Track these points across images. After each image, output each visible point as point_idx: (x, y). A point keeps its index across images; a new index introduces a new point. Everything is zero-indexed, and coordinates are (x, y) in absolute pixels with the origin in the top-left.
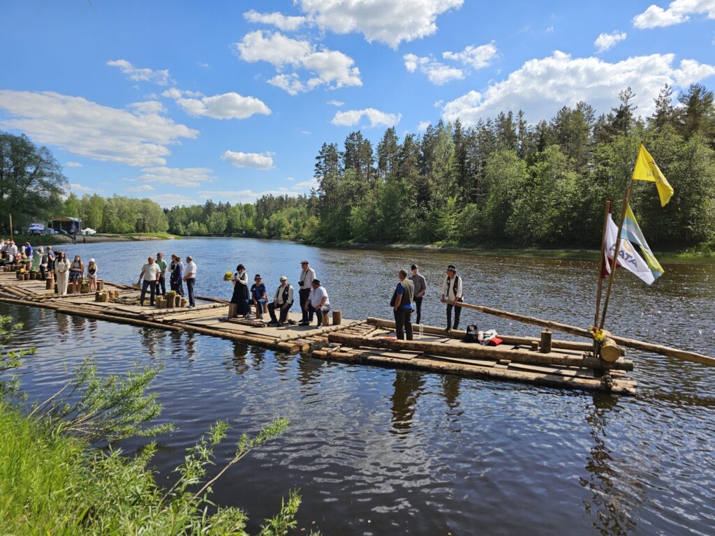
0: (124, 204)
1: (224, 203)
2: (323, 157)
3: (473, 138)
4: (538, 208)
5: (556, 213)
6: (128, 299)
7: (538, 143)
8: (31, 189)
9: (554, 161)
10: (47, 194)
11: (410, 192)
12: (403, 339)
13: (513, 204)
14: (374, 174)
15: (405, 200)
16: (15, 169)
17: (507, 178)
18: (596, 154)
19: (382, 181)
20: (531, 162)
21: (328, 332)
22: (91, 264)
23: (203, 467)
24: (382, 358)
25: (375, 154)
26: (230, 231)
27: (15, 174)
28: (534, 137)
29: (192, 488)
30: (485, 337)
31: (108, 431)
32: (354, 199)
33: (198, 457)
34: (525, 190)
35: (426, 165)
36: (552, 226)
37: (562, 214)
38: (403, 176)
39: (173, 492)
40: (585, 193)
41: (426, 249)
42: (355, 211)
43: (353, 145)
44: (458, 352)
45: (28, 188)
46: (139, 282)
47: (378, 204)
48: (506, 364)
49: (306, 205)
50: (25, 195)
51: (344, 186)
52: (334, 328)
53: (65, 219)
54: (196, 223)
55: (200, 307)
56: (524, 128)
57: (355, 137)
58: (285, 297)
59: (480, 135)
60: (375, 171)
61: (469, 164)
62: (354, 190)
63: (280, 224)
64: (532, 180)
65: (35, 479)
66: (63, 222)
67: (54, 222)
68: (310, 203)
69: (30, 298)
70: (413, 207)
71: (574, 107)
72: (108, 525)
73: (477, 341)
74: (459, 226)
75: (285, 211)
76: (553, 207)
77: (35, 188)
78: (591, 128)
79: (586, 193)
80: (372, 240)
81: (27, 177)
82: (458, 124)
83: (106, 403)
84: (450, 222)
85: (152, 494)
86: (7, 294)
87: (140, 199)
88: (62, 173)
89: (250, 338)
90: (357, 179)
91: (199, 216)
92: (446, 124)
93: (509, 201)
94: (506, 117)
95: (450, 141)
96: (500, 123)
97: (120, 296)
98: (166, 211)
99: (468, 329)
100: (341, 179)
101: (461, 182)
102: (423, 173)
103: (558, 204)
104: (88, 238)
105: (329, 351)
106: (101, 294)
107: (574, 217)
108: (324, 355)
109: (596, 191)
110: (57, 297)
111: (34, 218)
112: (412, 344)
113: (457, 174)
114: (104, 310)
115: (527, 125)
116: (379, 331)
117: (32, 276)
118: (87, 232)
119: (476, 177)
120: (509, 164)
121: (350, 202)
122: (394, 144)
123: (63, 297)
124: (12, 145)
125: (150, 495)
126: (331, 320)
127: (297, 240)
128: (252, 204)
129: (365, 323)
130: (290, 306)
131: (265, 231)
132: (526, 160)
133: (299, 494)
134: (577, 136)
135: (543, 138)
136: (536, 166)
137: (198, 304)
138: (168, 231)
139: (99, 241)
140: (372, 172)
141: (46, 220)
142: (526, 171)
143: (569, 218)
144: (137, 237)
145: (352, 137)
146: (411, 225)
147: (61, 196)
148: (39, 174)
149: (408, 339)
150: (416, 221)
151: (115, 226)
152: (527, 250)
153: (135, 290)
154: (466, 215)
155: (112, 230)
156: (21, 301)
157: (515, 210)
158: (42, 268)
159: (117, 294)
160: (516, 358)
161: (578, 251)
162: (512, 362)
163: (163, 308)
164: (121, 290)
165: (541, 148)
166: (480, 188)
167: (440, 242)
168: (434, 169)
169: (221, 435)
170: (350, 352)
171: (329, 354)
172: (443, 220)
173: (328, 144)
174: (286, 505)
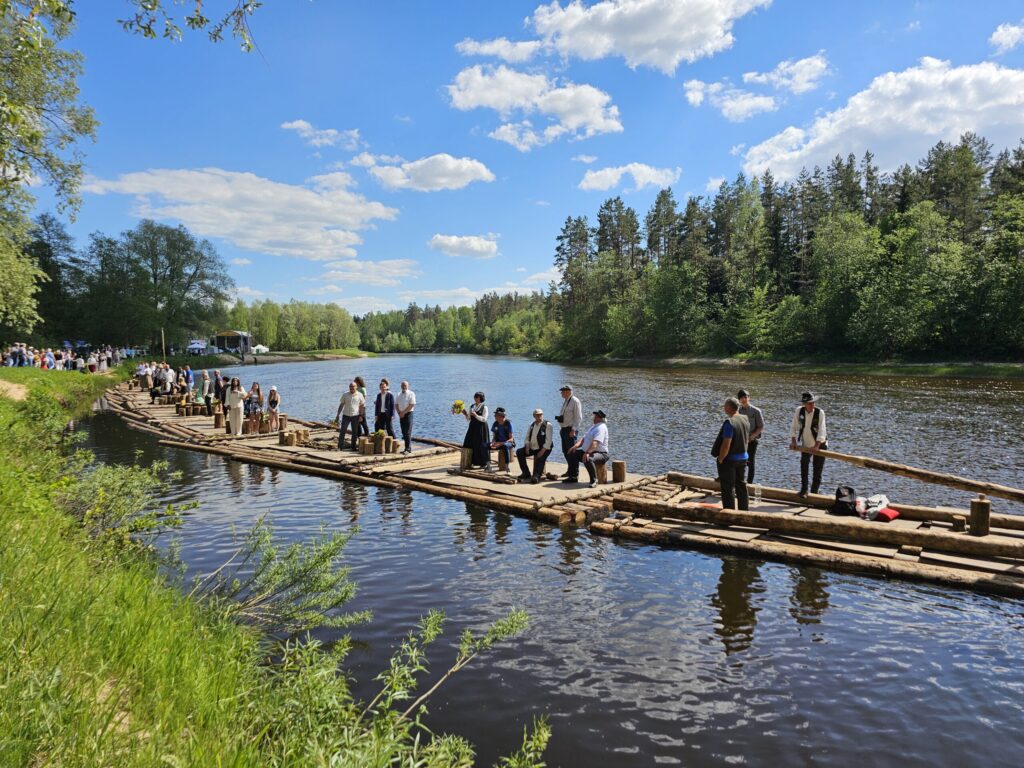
0: (303, 311)
1: (432, 306)
2: (567, 237)
3: (792, 198)
4: (901, 298)
5: (930, 305)
6: (322, 442)
7: (897, 200)
8: (189, 295)
9: (925, 224)
10: (210, 301)
11: (695, 282)
12: (733, 508)
13: (859, 293)
14: (641, 257)
15: (688, 292)
16: (171, 271)
17: (847, 255)
18: (995, 213)
19: (654, 266)
20: (886, 229)
21: (609, 494)
22: (272, 393)
23: (413, 675)
24: (702, 538)
25: (642, 228)
26: (441, 345)
27: (172, 277)
28: (890, 190)
29: (400, 705)
30: (868, 507)
31: (288, 619)
32: (611, 295)
33: (405, 660)
34: (878, 272)
35: (720, 240)
36: (924, 327)
37: (940, 307)
38: (685, 259)
39: (374, 708)
40: (977, 274)
41: (722, 364)
42: (613, 311)
43: (610, 218)
44: (829, 531)
45: (187, 295)
46: (338, 418)
47: (648, 301)
48: (916, 553)
49: (544, 306)
50: (184, 304)
51: (598, 276)
52: (617, 486)
53: (230, 334)
54: (396, 335)
55: (418, 452)
56: (875, 178)
57: (613, 206)
58: (541, 439)
59: (804, 192)
60: (641, 253)
61: (786, 236)
62: (612, 281)
63: (507, 334)
64: (890, 256)
65: (200, 679)
66: (228, 338)
67: (218, 337)
68: (548, 303)
69: (196, 440)
70: (701, 304)
71: (957, 142)
72: (292, 750)
73: (855, 514)
74: (773, 330)
75: (515, 315)
76: (924, 296)
77: (195, 295)
78: (986, 172)
79: (979, 274)
80: (639, 353)
81: (185, 280)
82: (768, 178)
83: (285, 580)
84: (758, 323)
85: (347, 709)
86: (165, 434)
87: (324, 304)
88: (228, 273)
89: (496, 500)
90: (616, 265)
91: (399, 326)
92: (749, 180)
93: (852, 290)
94: (845, 162)
95: (757, 203)
96: (836, 172)
97: (311, 437)
98: (356, 320)
99: (839, 494)
100: (593, 267)
101: (773, 263)
102: (715, 252)
103: (933, 292)
104: (259, 358)
105: (618, 524)
106: (286, 435)
107: (960, 312)
108: (609, 530)
109: (998, 269)
110: (230, 440)
111: (194, 334)
112: (749, 516)
113: (767, 251)
114: (293, 457)
115: (879, 174)
116: (687, 494)
117: (196, 411)
118: (258, 350)
119: (798, 255)
120: (850, 234)
121: (606, 299)
122: (670, 212)
123: (238, 439)
124: (168, 240)
125: (343, 712)
126: (609, 476)
127: (531, 355)
128: (469, 306)
129: (663, 480)
130: (548, 452)
131: (487, 343)
132: (880, 226)
133: (547, 723)
134: (964, 186)
135: (905, 192)
136: (896, 235)
137: (416, 449)
138: (360, 347)
139: (273, 362)
140: (638, 255)
141: (208, 336)
142: (880, 243)
143: (953, 314)
144: (319, 356)
145: (608, 205)
146: (698, 330)
147: (226, 303)
148: (201, 276)
149: (740, 508)
150: (705, 324)
151: (292, 341)
152: (883, 365)
153: (329, 428)
154: (784, 312)
155: (288, 347)
156: (186, 444)
157: (863, 303)
158: (207, 399)
159: (306, 435)
160: (933, 544)
161: (970, 364)
162: (925, 550)
163: (369, 454)
164: (310, 429)
165: (903, 206)
166: (805, 272)
167: (744, 355)
168: (732, 246)
169: (435, 630)
170: (650, 527)
171: (616, 529)
172: (747, 321)
173: (574, 217)
174: (529, 739)
